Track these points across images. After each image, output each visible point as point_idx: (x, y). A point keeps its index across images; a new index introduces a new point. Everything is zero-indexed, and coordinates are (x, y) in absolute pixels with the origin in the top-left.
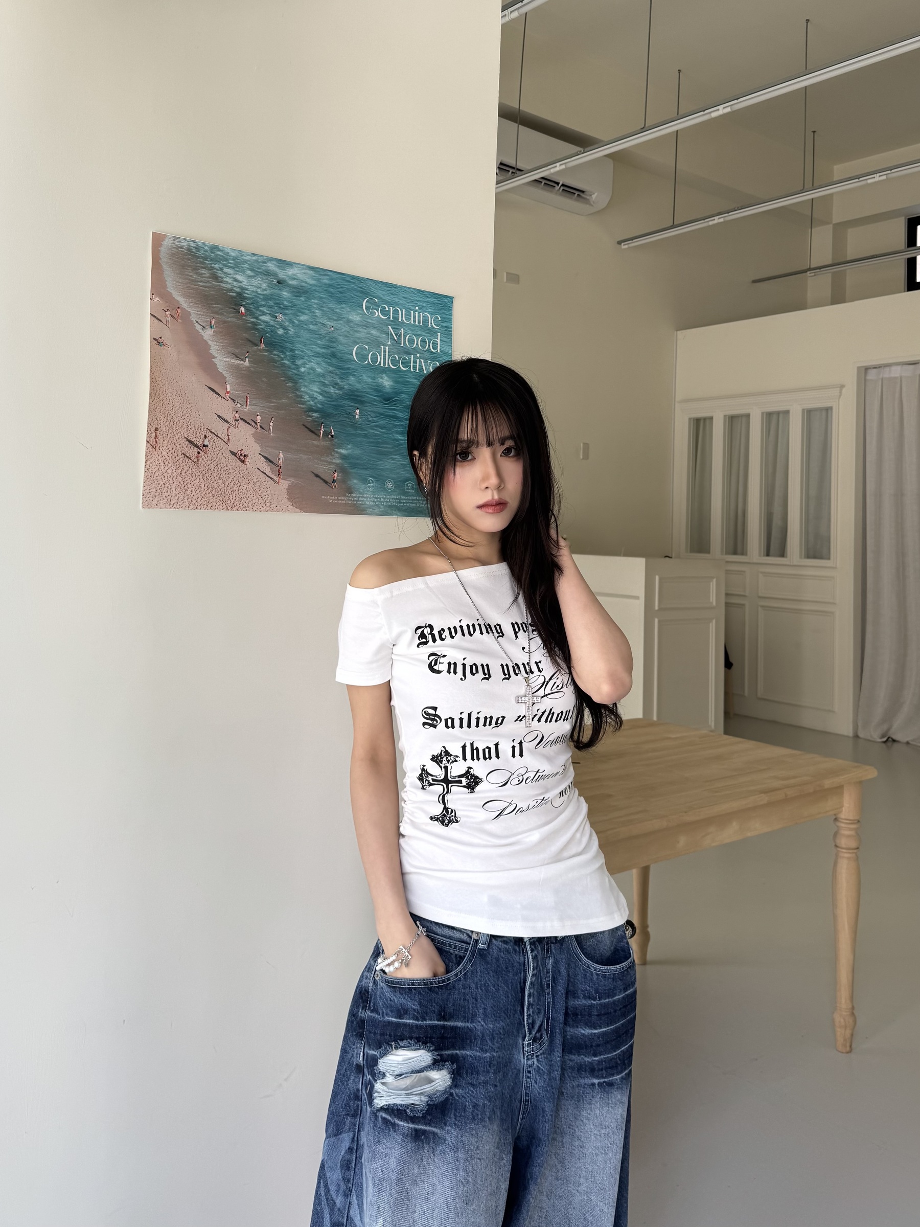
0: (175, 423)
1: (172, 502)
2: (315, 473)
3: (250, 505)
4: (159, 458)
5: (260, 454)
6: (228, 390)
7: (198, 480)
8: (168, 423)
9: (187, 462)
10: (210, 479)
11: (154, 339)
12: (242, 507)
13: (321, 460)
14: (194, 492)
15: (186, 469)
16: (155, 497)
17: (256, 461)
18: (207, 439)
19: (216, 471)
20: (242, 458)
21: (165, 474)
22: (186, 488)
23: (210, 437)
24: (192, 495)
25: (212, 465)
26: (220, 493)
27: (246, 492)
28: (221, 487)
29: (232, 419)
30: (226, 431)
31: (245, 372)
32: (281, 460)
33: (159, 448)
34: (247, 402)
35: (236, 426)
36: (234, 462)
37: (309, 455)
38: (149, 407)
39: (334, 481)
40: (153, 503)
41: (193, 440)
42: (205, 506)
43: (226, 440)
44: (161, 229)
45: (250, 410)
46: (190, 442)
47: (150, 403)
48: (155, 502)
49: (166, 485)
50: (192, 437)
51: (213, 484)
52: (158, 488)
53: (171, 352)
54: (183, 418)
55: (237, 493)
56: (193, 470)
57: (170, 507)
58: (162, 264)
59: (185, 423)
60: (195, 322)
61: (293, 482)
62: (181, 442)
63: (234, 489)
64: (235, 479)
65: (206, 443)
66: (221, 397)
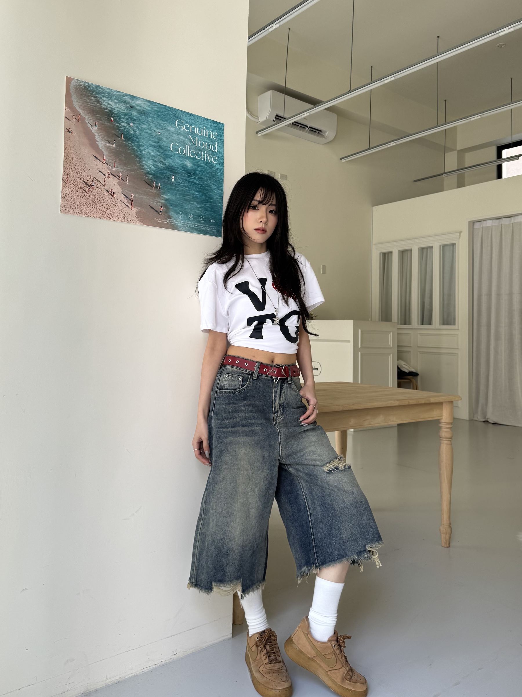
0: (77, 172)
1: (76, 212)
2: (151, 206)
3: (116, 218)
4: (69, 189)
5: (121, 193)
6: (105, 158)
7: (89, 202)
8: (73, 172)
10: (95, 202)
11: (66, 129)
12: (112, 218)
13: (154, 200)
14: (87, 208)
15: (83, 195)
16: (67, 208)
17: (119, 196)
19: (98, 199)
20: (112, 194)
21: (72, 197)
22: (83, 205)
23: (95, 181)
24: (86, 210)
25: (96, 196)
26: (100, 210)
27: (114, 211)
28: (101, 207)
29: (106, 174)
30: (103, 179)
31: (113, 150)
32: (133, 197)
33: (69, 184)
34: (114, 165)
35: (109, 177)
36: (107, 195)
37: (148, 197)
38: (64, 162)
40: (66, 211)
41: (86, 182)
42: (93, 216)
43: (104, 184)
44: (70, 75)
45: (116, 170)
46: (84, 182)
47: (64, 161)
48: (67, 211)
49: (73, 203)
50: (86, 180)
51: (97, 205)
52: (68, 204)
53: (75, 137)
54: (81, 170)
55: (109, 211)
56: (86, 197)
57: (74, 214)
58: (71, 93)
59: (82, 173)
60: (87, 123)
61: (139, 209)
62: (80, 182)
63: (108, 209)
64: (108, 204)
65: (93, 184)
66: (101, 162)
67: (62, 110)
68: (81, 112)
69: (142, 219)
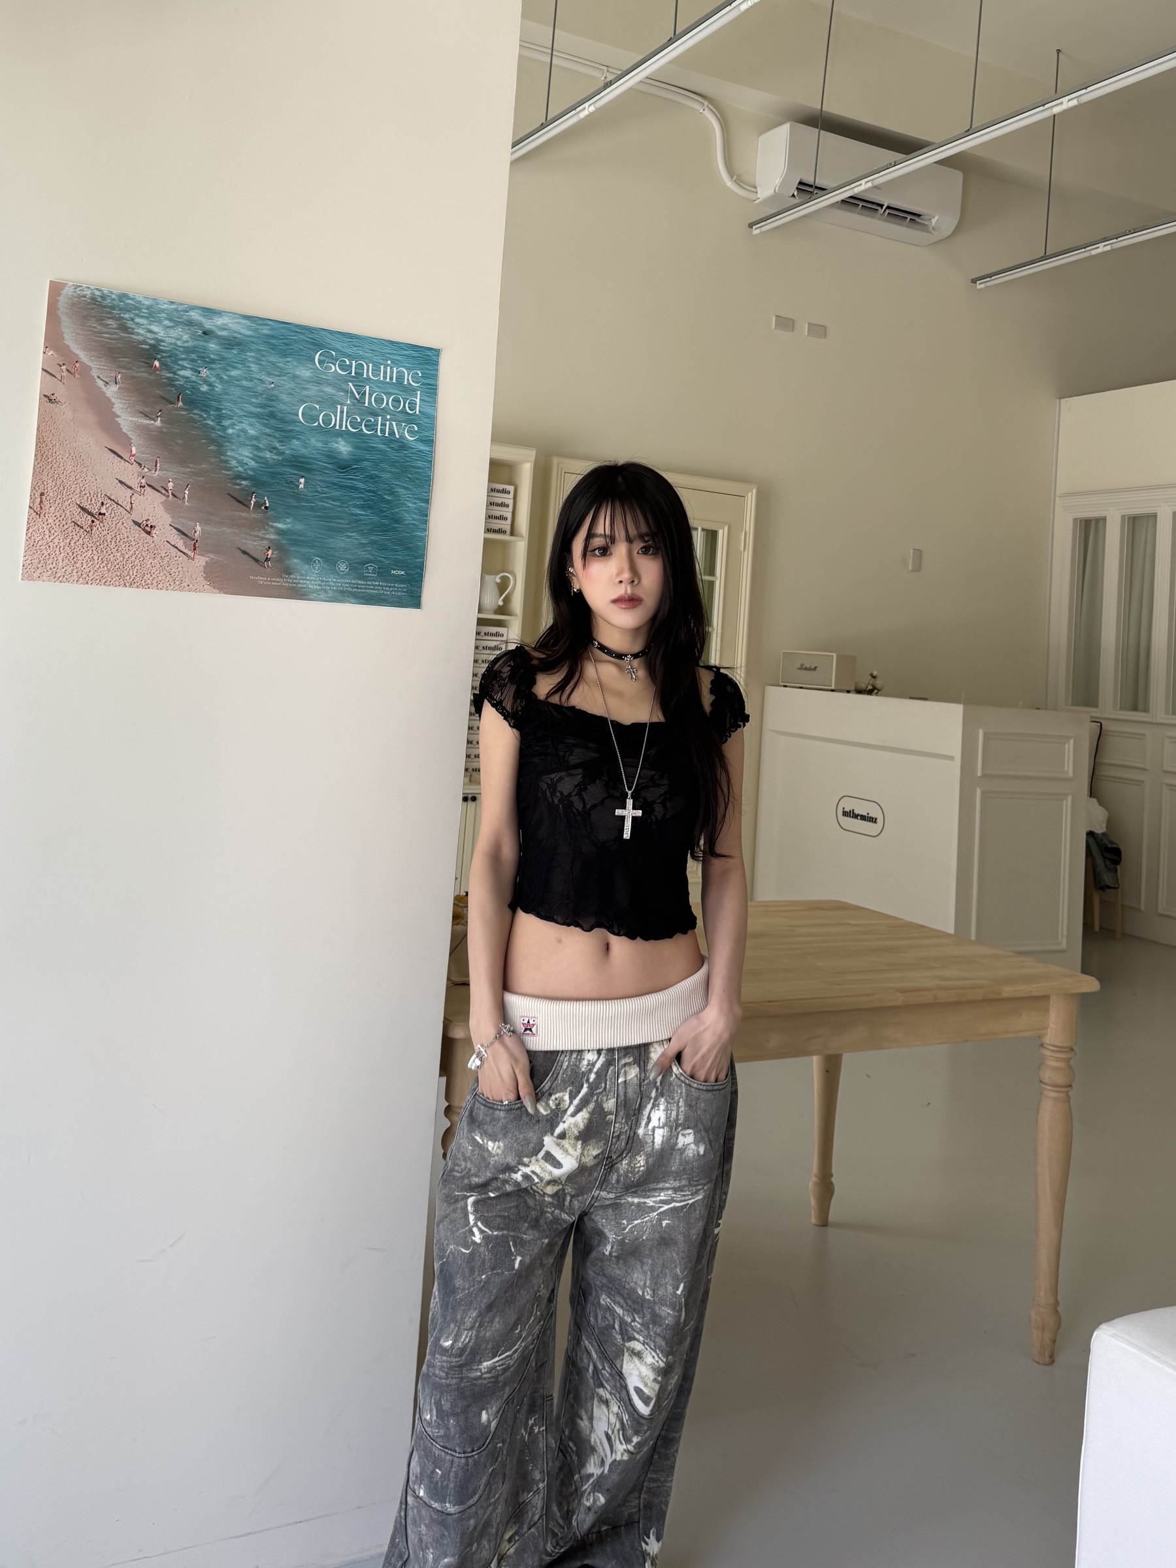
0: (66, 488)
1: (58, 575)
2: (243, 548)
3: (155, 581)
4: (44, 525)
5: (170, 525)
6: (134, 452)
7: (90, 552)
8: (57, 487)
9: (77, 531)
10: (105, 551)
11: (45, 396)
12: (144, 584)
13: (251, 535)
14: (85, 566)
15: (76, 538)
16: (38, 568)
17: (165, 533)
18: (104, 506)
19: (113, 542)
20: (148, 529)
21: (51, 544)
22: (75, 559)
23: (108, 505)
24: (82, 569)
25: (109, 536)
26: (117, 567)
27: (151, 568)
28: (117, 561)
29: (136, 485)
30: (128, 498)
31: (155, 433)
32: (198, 533)
33: (44, 515)
34: (156, 466)
35: (142, 492)
36: (137, 532)
37: (235, 529)
38: (34, 469)
39: (267, 559)
40: (35, 574)
41: (87, 507)
42: (98, 581)
43: (128, 508)
44: (57, 276)
46: (83, 509)
47: (34, 466)
48: (36, 575)
49: (52, 556)
50: (86, 504)
51: (110, 557)
52: (42, 559)
53: (65, 411)
54: (75, 482)
55: (139, 567)
56: (85, 540)
57: (53, 580)
58: (60, 315)
59: (78, 488)
60: (96, 377)
61: (213, 559)
62: (71, 509)
63: (136, 564)
64: (137, 553)
65: (103, 510)
66: (125, 460)
67: (36, 355)
68: (83, 356)
69: (217, 579)
